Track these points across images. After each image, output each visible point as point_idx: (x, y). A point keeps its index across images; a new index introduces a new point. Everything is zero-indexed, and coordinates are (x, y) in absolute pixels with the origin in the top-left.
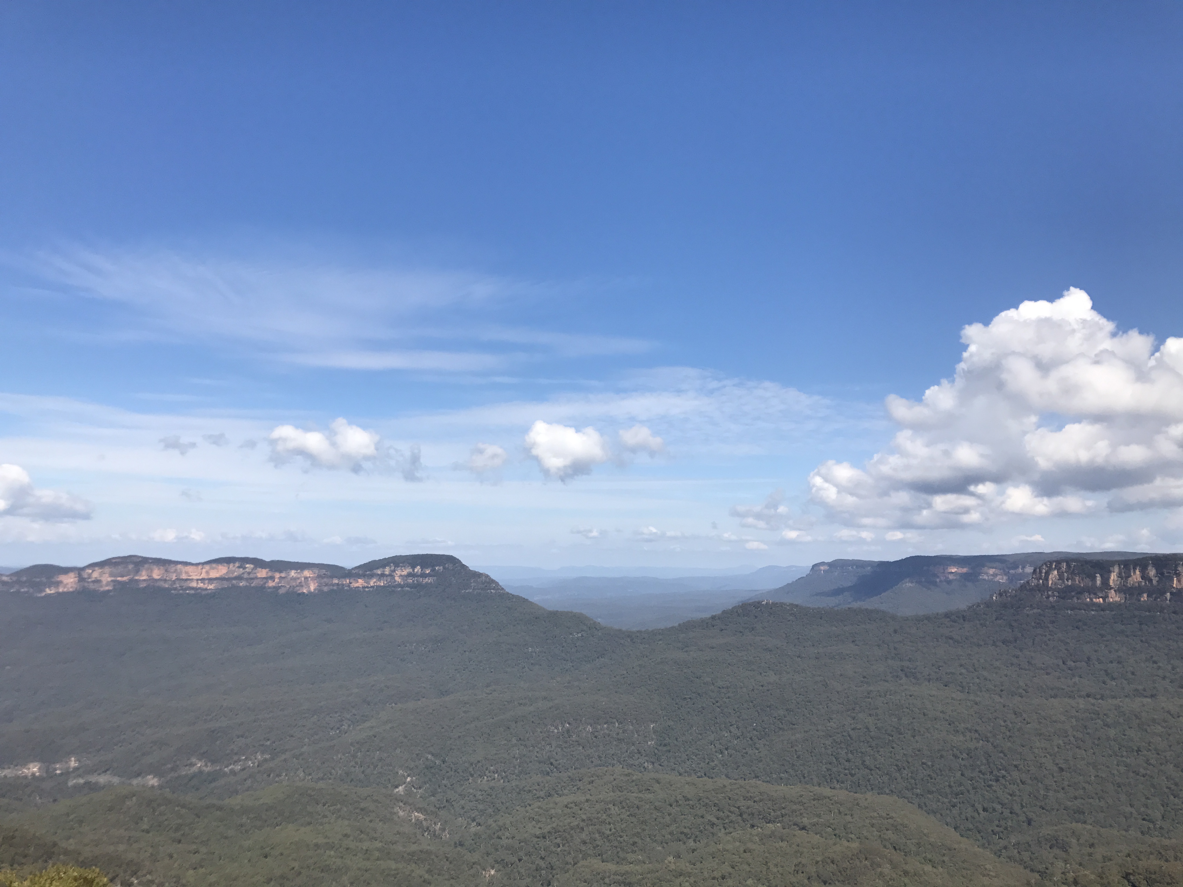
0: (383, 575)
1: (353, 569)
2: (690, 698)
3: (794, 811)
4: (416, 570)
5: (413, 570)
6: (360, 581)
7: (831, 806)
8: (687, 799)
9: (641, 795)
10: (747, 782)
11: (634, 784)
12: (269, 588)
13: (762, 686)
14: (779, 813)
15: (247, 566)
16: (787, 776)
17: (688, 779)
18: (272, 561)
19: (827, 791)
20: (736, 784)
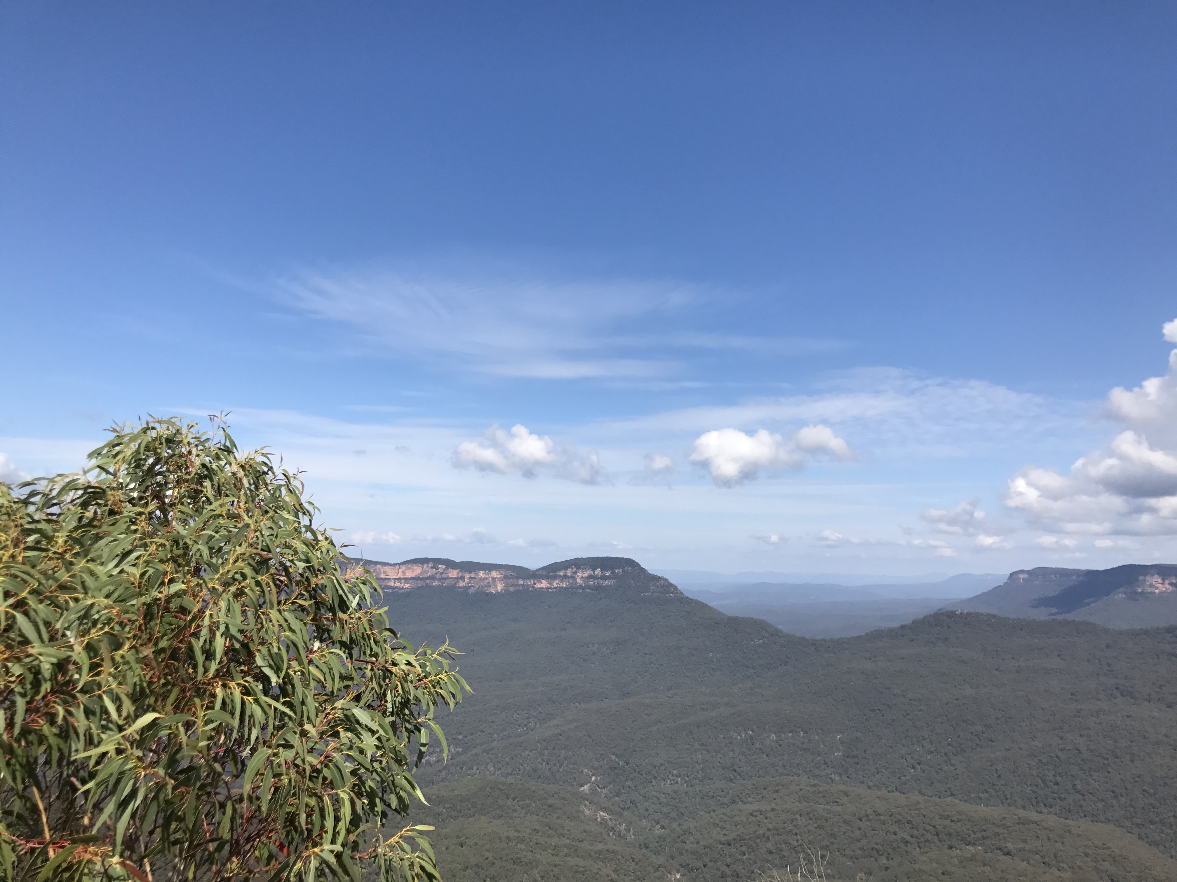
0: (565, 576)
1: (537, 570)
2: (879, 710)
3: (997, 834)
4: (596, 573)
5: (594, 573)
6: (544, 582)
7: (1039, 832)
8: (878, 814)
9: (828, 807)
10: (942, 799)
11: (821, 795)
12: (460, 588)
13: (957, 700)
14: (979, 835)
16: (987, 796)
17: (879, 793)
18: (463, 562)
19: (1034, 816)
20: (930, 801)
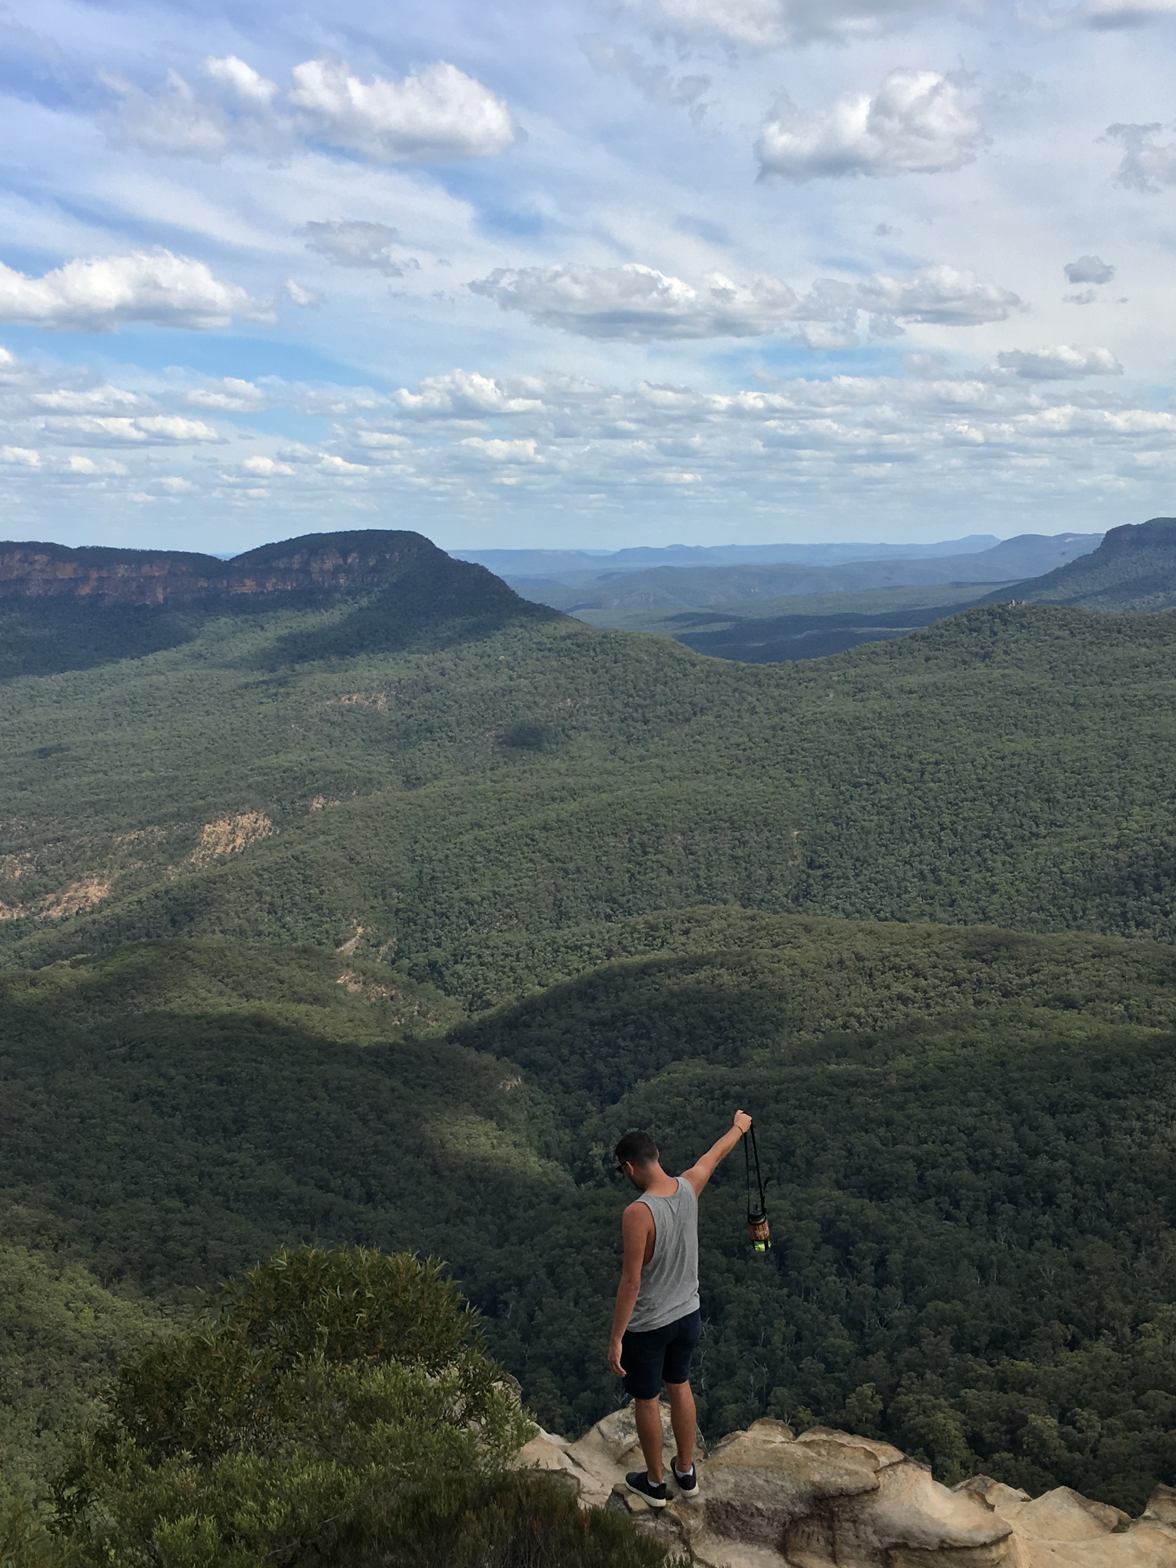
0: (288, 571)
1: (233, 560)
2: (867, 784)
3: (1056, 977)
4: (350, 561)
5: (345, 561)
6: (248, 582)
7: (1125, 968)
8: (859, 958)
9: (775, 951)
10: (969, 927)
11: (763, 933)
12: (83, 598)
13: (1002, 759)
14: (1027, 980)
15: (36, 558)
16: (1043, 917)
17: (864, 924)
18: (82, 549)
19: (1117, 940)
20: (950, 930)
